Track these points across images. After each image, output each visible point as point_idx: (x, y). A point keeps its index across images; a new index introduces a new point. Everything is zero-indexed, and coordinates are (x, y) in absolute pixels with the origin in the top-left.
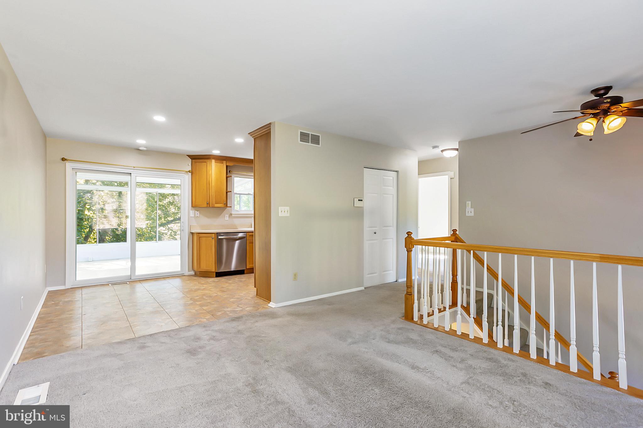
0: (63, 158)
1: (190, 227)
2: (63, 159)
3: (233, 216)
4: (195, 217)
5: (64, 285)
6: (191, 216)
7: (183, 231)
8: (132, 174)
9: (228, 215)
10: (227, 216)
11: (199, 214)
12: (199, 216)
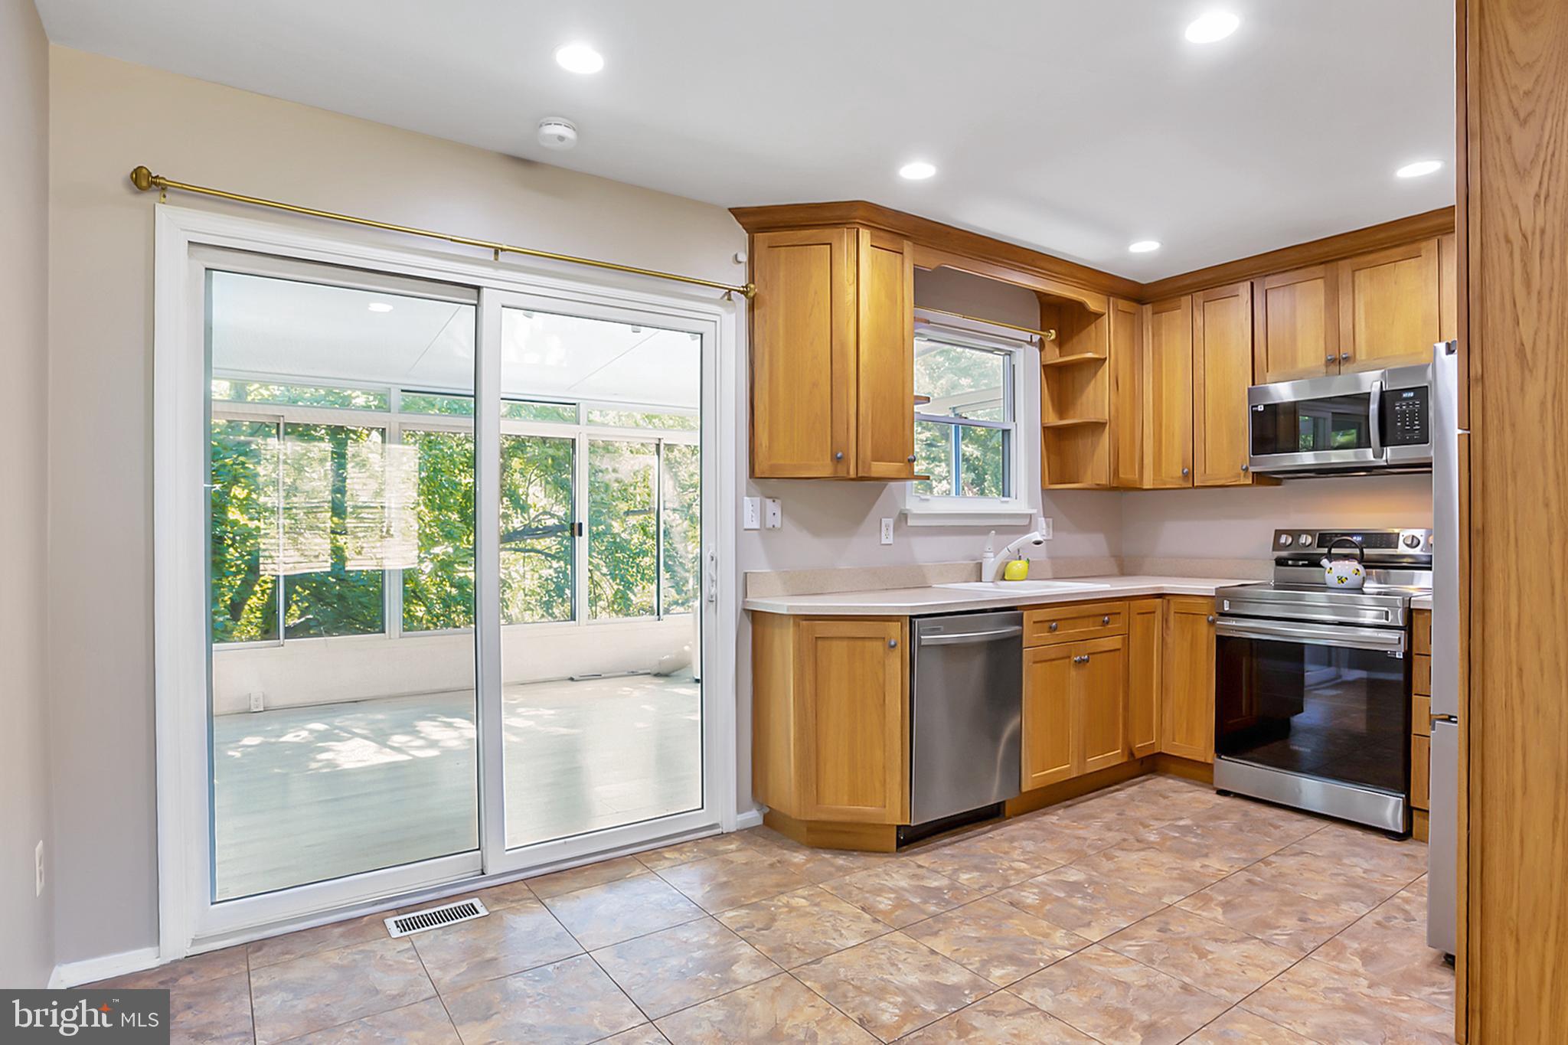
0: (137, 171)
1: (745, 582)
2: (143, 181)
3: (910, 522)
4: (766, 531)
5: (151, 945)
6: (745, 527)
7: (712, 606)
8: (485, 291)
9: (890, 521)
10: (887, 526)
11: (778, 514)
12: (778, 525)
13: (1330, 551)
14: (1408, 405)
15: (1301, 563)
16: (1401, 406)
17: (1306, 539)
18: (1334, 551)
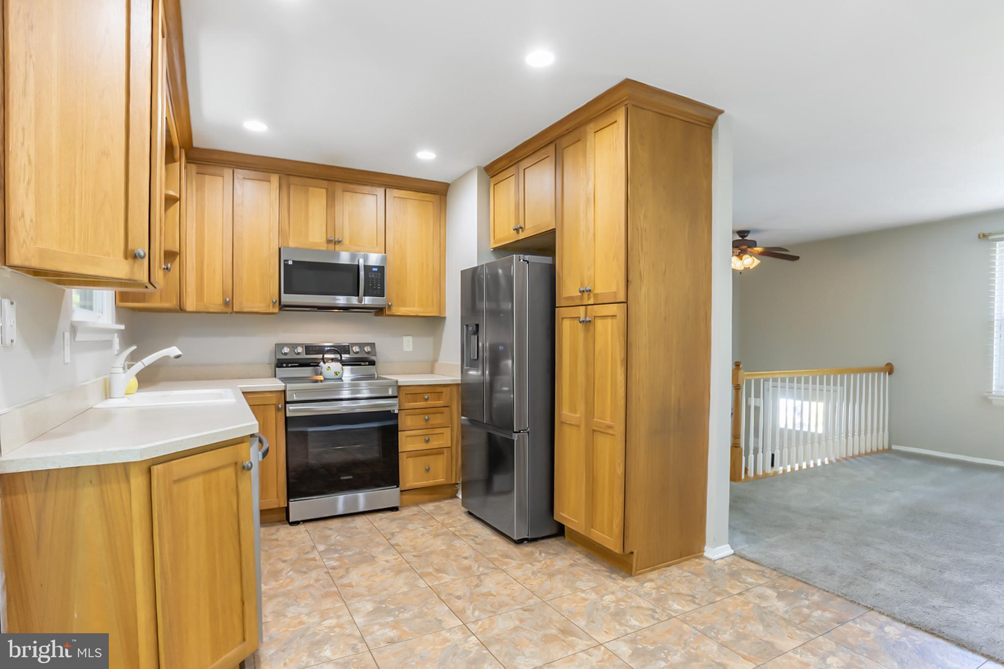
13: (323, 356)
14: (375, 275)
15: (290, 365)
16: (371, 275)
17: (300, 350)
18: (326, 356)
